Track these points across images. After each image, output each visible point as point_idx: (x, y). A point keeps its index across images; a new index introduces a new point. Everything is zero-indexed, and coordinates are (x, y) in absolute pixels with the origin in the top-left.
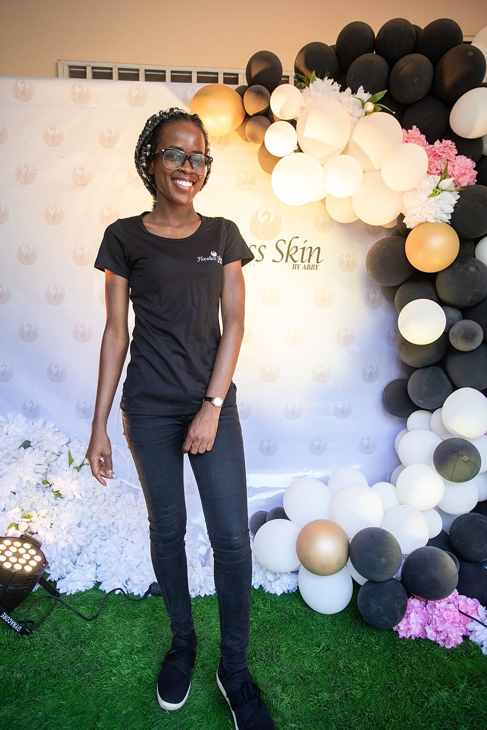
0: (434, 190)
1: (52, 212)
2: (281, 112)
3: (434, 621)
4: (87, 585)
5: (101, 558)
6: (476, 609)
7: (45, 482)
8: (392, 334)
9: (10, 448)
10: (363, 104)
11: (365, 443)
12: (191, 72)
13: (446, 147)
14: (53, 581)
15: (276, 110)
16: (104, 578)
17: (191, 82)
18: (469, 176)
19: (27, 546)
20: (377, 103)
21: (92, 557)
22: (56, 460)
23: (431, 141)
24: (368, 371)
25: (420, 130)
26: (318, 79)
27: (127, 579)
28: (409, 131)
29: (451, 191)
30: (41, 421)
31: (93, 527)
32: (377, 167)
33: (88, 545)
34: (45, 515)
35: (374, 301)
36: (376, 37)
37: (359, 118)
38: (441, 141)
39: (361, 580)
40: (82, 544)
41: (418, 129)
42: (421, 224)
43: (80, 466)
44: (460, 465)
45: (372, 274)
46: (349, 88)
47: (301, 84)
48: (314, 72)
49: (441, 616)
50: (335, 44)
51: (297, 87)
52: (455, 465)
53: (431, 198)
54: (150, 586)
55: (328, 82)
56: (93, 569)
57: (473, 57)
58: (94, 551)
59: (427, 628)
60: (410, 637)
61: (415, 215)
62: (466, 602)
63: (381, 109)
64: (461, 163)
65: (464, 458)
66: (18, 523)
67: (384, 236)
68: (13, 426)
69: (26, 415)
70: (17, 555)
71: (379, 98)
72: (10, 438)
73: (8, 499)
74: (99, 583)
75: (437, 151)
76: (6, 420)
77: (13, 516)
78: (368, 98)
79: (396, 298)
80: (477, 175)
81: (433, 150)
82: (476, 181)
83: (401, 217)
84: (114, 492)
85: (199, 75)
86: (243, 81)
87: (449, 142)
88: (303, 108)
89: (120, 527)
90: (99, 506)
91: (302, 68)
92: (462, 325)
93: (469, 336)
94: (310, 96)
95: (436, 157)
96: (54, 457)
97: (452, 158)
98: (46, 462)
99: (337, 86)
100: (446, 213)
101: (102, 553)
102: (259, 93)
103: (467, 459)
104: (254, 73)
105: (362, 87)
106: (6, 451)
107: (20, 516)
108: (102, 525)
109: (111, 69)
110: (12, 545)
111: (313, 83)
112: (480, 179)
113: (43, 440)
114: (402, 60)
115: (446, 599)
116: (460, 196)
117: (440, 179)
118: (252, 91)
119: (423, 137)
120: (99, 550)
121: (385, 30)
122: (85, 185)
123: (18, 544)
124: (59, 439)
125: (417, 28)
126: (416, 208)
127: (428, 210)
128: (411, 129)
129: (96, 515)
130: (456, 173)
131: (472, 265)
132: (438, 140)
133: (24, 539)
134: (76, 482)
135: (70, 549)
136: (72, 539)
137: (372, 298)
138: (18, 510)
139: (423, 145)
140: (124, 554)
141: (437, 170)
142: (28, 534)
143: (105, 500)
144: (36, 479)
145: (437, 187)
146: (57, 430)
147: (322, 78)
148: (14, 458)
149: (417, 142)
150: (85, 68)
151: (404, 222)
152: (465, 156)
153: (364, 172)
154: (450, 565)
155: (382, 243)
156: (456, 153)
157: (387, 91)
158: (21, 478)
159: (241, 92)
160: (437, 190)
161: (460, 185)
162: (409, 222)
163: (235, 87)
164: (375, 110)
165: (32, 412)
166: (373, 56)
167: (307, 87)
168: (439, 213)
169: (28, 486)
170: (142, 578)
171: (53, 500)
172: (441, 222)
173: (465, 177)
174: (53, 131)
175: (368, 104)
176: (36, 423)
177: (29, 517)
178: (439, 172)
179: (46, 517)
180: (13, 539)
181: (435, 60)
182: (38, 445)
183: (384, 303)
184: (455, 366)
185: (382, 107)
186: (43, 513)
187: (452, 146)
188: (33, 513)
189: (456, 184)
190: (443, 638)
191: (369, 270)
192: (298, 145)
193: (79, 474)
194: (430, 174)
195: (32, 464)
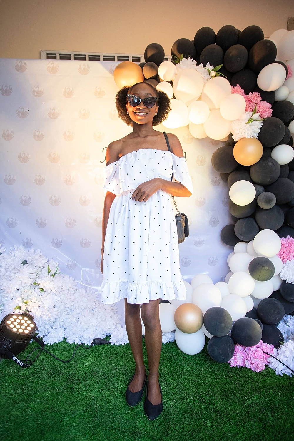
0: (249, 120)
1: (37, 134)
2: (164, 76)
3: (250, 358)
4: (60, 339)
5: (66, 325)
6: (272, 350)
7: (35, 283)
8: (226, 200)
9: (16, 264)
10: (210, 72)
11: (211, 260)
12: (114, 57)
13: (255, 96)
14: (40, 337)
15: (161, 75)
16: (68, 336)
17: (114, 61)
18: (268, 112)
19: (26, 319)
20: (217, 71)
21: (62, 324)
22: (41, 271)
23: (247, 93)
24: (213, 220)
25: (241, 87)
26: (184, 58)
27: (81, 336)
28: (235, 87)
29: (258, 121)
30: (33, 250)
31: (62, 307)
32: (217, 108)
33: (59, 317)
34: (35, 301)
35: (216, 182)
36: (216, 35)
37: (207, 80)
38: (252, 93)
39: (210, 336)
40: (56, 317)
41: (240, 86)
42: (242, 139)
43: (55, 274)
44: (264, 272)
45: (215, 167)
46: (201, 63)
47: (175, 61)
48: (182, 54)
49: (254, 354)
50: (193, 40)
51: (173, 63)
52: (261, 272)
53: (247, 124)
54: (94, 340)
55: (190, 60)
56: (63, 330)
57: (270, 46)
58: (62, 321)
59: (246, 361)
60: (237, 366)
61: (238, 134)
62: (266, 346)
63: (219, 75)
64: (264, 105)
65: (265, 268)
66: (20, 306)
67: (221, 146)
68: (17, 252)
69: (24, 246)
70: (20, 324)
71: (218, 69)
72: (16, 258)
73: (14, 293)
74: (66, 338)
75: (250, 98)
76: (13, 249)
77: (17, 302)
78: (212, 69)
79: (228, 180)
80: (272, 112)
81: (248, 98)
82: (272, 115)
83: (231, 135)
84: (73, 288)
85: (119, 58)
86: (143, 60)
87: (257, 94)
88: (176, 74)
89: (77, 308)
90: (65, 296)
91: (176, 53)
92: (265, 195)
93: (268, 201)
94: (180, 68)
95: (250, 102)
96: (40, 269)
97: (259, 102)
98: (35, 272)
99: (195, 62)
100: (255, 133)
101: (67, 322)
102: (152, 66)
103: (267, 268)
104: (149, 55)
105: (209, 63)
106: (13, 266)
107: (22, 302)
108: (67, 306)
109: (70, 55)
110: (17, 318)
111: (181, 60)
112: (274, 114)
113: (34, 260)
114: (230, 48)
115: (256, 345)
116: (263, 124)
117: (252, 114)
118: (148, 65)
119: (243, 91)
120: (65, 320)
121: (221, 31)
122: (55, 118)
123: (20, 318)
124: (43, 259)
125: (239, 31)
126: (239, 130)
127: (246, 131)
128: (236, 86)
129: (63, 301)
130: (261, 110)
131: (270, 162)
132: (251, 92)
133: (24, 315)
134: (52, 283)
135: (50, 320)
136: (50, 314)
137: (214, 180)
138: (20, 299)
139: (243, 95)
140: (79, 322)
141: (250, 109)
142: (26, 312)
143: (68, 293)
144: (30, 281)
145: (251, 118)
146: (41, 254)
147: (187, 58)
148: (18, 270)
149: (239, 93)
150: (56, 54)
151: (232, 137)
152: (266, 101)
153: (210, 110)
154: (258, 327)
155: (220, 149)
156: (261, 99)
157: (222, 65)
158: (21, 281)
159: (142, 66)
160: (251, 120)
161: (263, 117)
162: (235, 138)
163: (138, 63)
164: (216, 76)
165: (27, 245)
166: (215, 46)
167: (178, 63)
168: (252, 133)
169: (25, 286)
170: (89, 335)
171: (39, 293)
172: (253, 138)
173: (266, 113)
174: (38, 89)
175: (212, 72)
176: (30, 250)
177: (26, 303)
178: (252, 110)
179: (36, 302)
180: (18, 315)
181: (249, 48)
182: (31, 263)
183: (221, 182)
184: (260, 217)
185: (220, 74)
186: (34, 300)
187: (258, 96)
188: (29, 301)
189: (261, 116)
190: (254, 366)
191: (213, 165)
192: (173, 95)
193: (54, 279)
194: (247, 111)
195: (28, 274)
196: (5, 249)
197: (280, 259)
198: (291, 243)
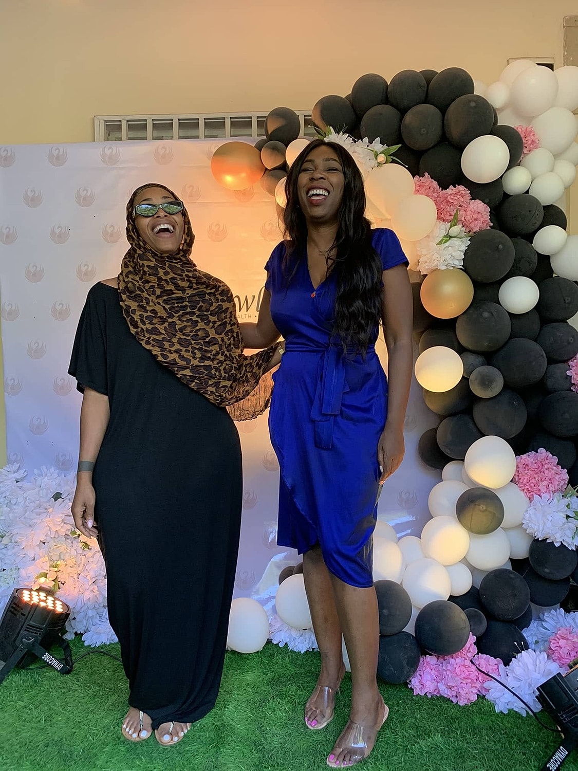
0: (443, 237)
1: (84, 269)
3: (447, 677)
4: (112, 639)
6: (498, 668)
7: (74, 533)
10: (377, 155)
11: (404, 496)
13: (458, 193)
18: (482, 221)
28: (421, 178)
29: (461, 238)
34: (73, 565)
37: (372, 169)
38: (454, 187)
41: (430, 176)
42: (434, 271)
49: (454, 671)
52: (472, 515)
53: (440, 245)
55: (344, 135)
59: (440, 684)
60: (427, 694)
61: (427, 262)
63: (393, 161)
64: (475, 207)
65: (481, 507)
66: (47, 572)
69: (59, 467)
71: (392, 152)
73: (37, 548)
75: (449, 198)
78: (383, 149)
81: (446, 195)
82: (490, 226)
87: (461, 188)
91: (318, 122)
92: (481, 372)
93: (486, 382)
95: (448, 203)
97: (465, 204)
100: (458, 260)
102: (274, 150)
104: (270, 129)
107: (49, 565)
114: (411, 111)
116: (470, 243)
117: (449, 226)
118: (268, 148)
119: (435, 184)
122: (115, 242)
126: (427, 254)
127: (437, 258)
128: (423, 176)
130: (468, 218)
131: (486, 311)
132: (451, 186)
135: (96, 601)
136: (97, 589)
144: (65, 529)
145: (447, 235)
147: (338, 132)
148: (45, 509)
151: (418, 268)
152: (479, 200)
156: (470, 197)
157: (400, 146)
158: (50, 528)
160: (447, 237)
161: (472, 229)
162: (423, 269)
164: (386, 162)
165: (64, 465)
166: (383, 109)
168: (450, 260)
169: (57, 536)
171: (80, 551)
172: (452, 268)
173: (477, 222)
175: (380, 156)
177: (56, 567)
179: (73, 567)
182: (69, 497)
186: (70, 563)
187: (465, 191)
188: (61, 563)
189: (469, 230)
194: (439, 220)
195: (61, 515)
196: (26, 473)
197: (522, 492)
198: (544, 463)
